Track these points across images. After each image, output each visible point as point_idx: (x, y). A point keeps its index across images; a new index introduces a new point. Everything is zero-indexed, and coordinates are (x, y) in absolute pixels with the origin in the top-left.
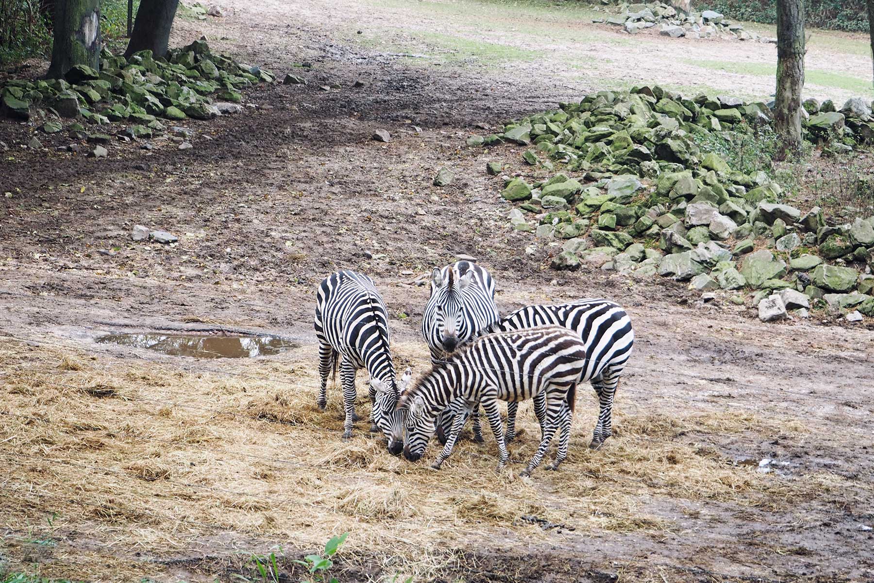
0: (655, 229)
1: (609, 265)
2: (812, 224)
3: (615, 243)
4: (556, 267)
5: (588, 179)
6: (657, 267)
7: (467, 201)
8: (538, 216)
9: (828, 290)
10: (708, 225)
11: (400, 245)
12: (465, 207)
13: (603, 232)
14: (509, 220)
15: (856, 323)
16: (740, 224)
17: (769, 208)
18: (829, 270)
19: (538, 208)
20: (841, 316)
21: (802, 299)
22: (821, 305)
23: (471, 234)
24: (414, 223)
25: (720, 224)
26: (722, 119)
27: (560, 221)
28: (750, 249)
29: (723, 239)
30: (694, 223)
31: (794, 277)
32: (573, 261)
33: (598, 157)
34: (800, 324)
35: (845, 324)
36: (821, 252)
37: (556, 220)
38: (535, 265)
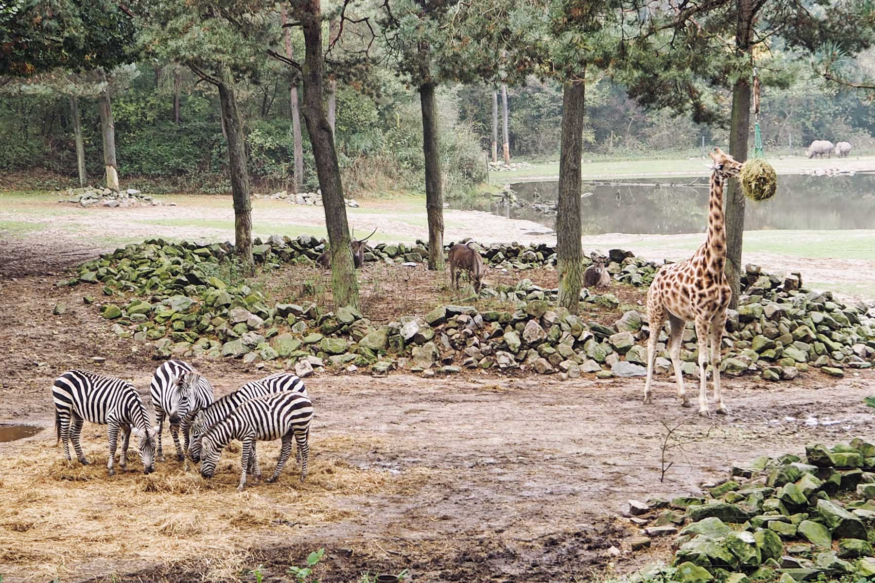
0: (211, 328)
1: (189, 353)
2: (313, 315)
3: (188, 339)
4: (155, 358)
5: (154, 301)
6: (220, 351)
7: (80, 323)
8: (131, 327)
9: (331, 354)
10: (246, 322)
11: (52, 355)
12: (82, 326)
13: (179, 333)
14: (114, 332)
15: (354, 372)
16: (265, 319)
17: (284, 307)
18: (330, 341)
19: (129, 322)
20: (344, 369)
21: (318, 361)
22: (330, 363)
23: (93, 343)
24: (54, 340)
25: (254, 320)
26: (200, 255)
27: (148, 329)
28: (276, 334)
29: (257, 330)
30: (236, 321)
31: (308, 348)
32: (166, 354)
33: (154, 287)
34: (323, 377)
35: (347, 373)
36: (321, 331)
37: (146, 328)
38: (142, 358)
